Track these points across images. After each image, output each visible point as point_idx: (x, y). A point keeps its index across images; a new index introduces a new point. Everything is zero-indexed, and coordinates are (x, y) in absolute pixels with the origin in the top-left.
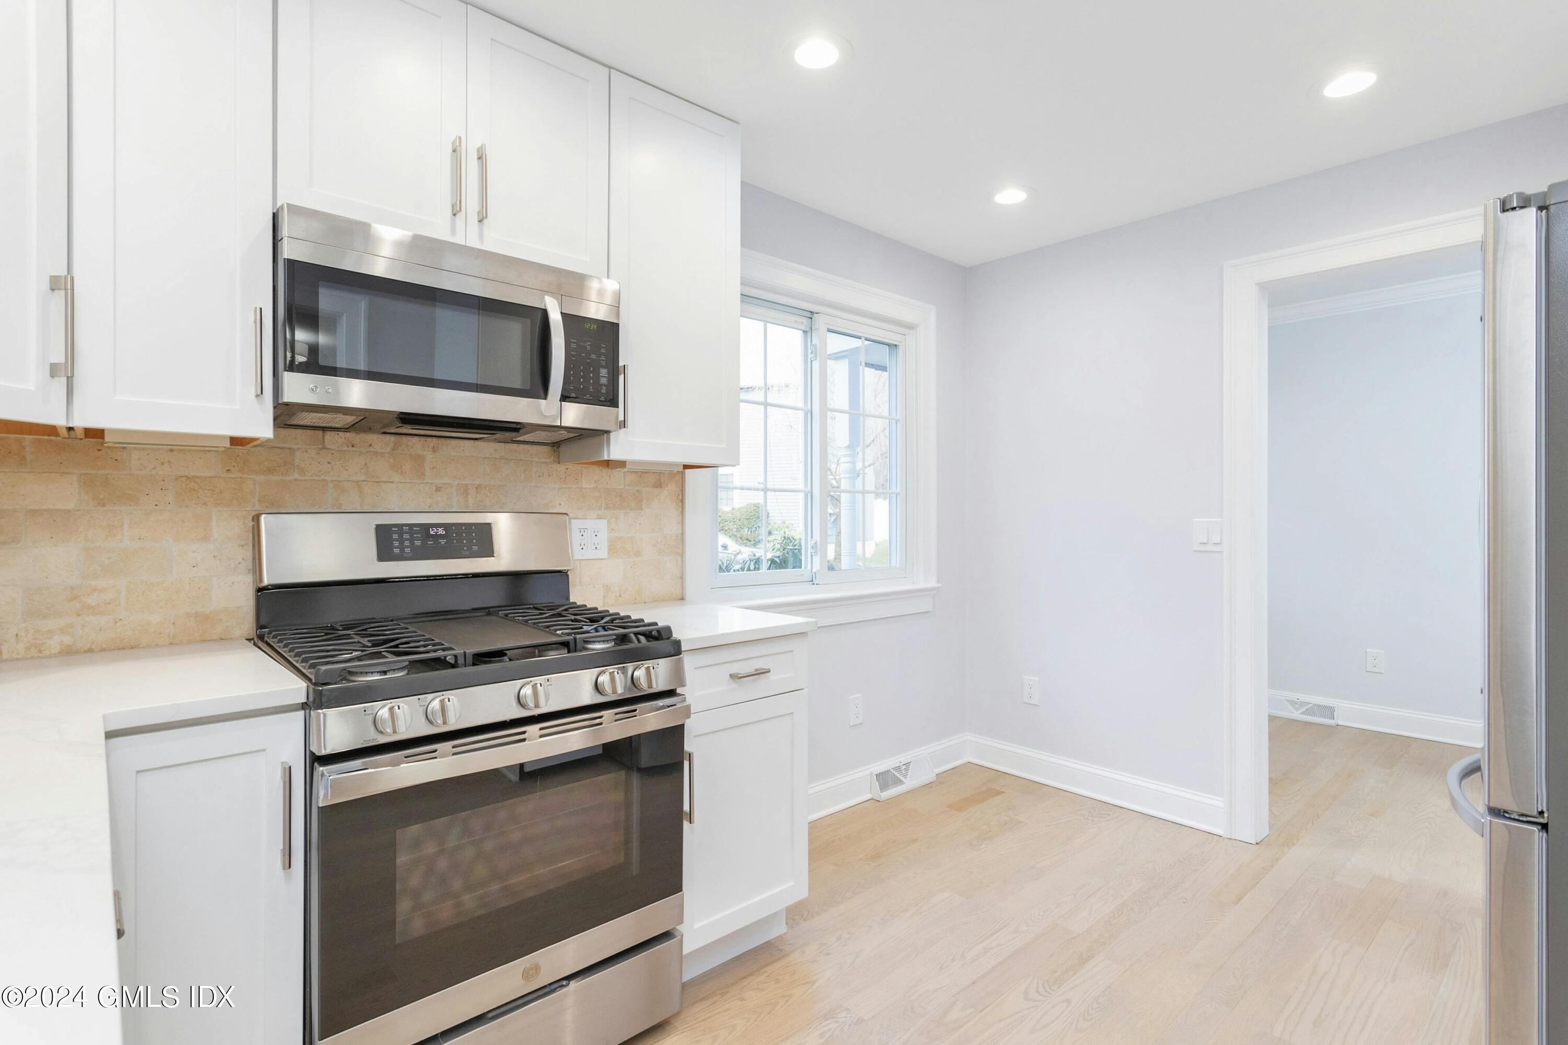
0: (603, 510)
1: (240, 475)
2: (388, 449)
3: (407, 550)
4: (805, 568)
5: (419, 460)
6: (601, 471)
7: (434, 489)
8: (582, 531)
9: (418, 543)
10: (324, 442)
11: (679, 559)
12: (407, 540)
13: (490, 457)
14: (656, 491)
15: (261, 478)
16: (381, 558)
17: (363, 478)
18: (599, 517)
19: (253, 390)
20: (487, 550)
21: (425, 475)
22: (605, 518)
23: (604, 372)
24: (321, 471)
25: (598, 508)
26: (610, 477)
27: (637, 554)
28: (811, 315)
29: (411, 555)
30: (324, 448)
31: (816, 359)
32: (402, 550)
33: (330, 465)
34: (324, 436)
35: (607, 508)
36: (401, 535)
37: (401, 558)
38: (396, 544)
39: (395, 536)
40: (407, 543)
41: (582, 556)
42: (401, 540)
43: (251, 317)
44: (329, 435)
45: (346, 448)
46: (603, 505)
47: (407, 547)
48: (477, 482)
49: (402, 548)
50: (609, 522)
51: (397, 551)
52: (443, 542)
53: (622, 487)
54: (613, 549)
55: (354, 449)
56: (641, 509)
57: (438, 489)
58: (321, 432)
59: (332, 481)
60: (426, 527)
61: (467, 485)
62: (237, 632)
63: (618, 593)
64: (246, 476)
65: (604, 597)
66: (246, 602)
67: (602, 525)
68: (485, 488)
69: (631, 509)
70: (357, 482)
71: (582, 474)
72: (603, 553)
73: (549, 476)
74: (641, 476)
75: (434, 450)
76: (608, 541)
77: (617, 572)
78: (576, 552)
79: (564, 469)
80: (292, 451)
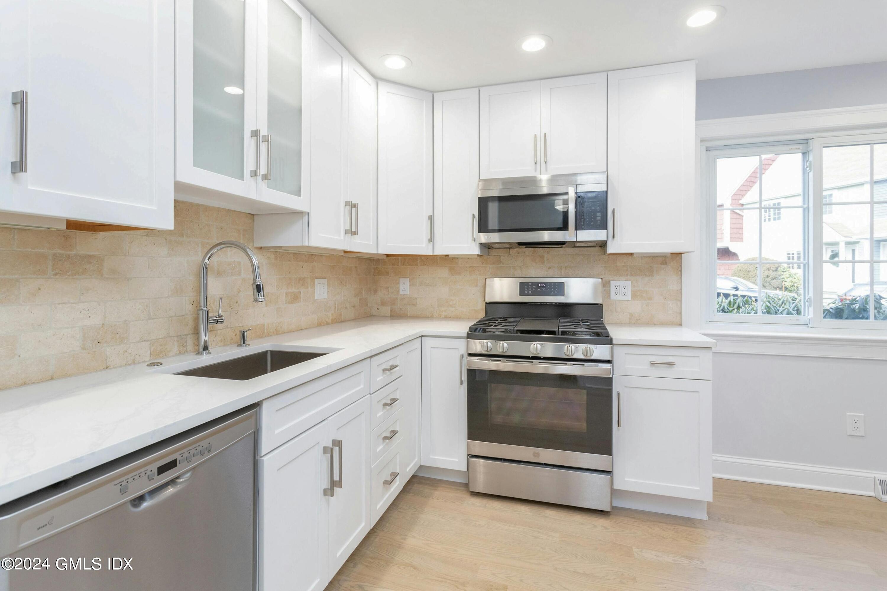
0: (629, 276)
1: (485, 265)
2: (531, 254)
3: (530, 292)
4: (803, 315)
5: (542, 257)
6: (628, 257)
7: (548, 268)
8: (617, 287)
9: (534, 289)
10: (509, 253)
11: (679, 303)
12: (530, 288)
13: (571, 254)
14: (663, 266)
15: (491, 266)
16: (521, 295)
17: (522, 265)
18: (627, 280)
19: (472, 240)
20: (560, 293)
21: (544, 263)
22: (630, 280)
23: (599, 214)
24: (508, 263)
25: (626, 275)
26: (633, 260)
27: (650, 299)
28: (806, 142)
29: (531, 294)
30: (510, 254)
31: (811, 171)
32: (528, 292)
33: (511, 261)
34: (509, 250)
35: (631, 275)
36: (528, 287)
37: (528, 295)
38: (526, 289)
39: (526, 287)
40: (530, 289)
41: (617, 298)
42: (528, 288)
43: (471, 216)
45: (516, 254)
46: (629, 274)
47: (530, 291)
48: (566, 265)
49: (528, 291)
50: (633, 283)
51: (526, 292)
52: (544, 289)
53: (641, 265)
54: (634, 296)
55: (519, 254)
56: (653, 276)
57: (549, 268)
58: (508, 249)
59: (512, 266)
60: (538, 283)
61: (561, 266)
63: (638, 318)
64: (487, 265)
65: (630, 319)
66: (484, 308)
67: (629, 283)
68: (569, 267)
69: (646, 276)
70: (520, 266)
71: (617, 259)
72: (629, 297)
73: (599, 261)
74: (652, 259)
75: (548, 253)
76: (632, 291)
77: (636, 307)
78: (613, 296)
79: (607, 257)
80: (500, 256)
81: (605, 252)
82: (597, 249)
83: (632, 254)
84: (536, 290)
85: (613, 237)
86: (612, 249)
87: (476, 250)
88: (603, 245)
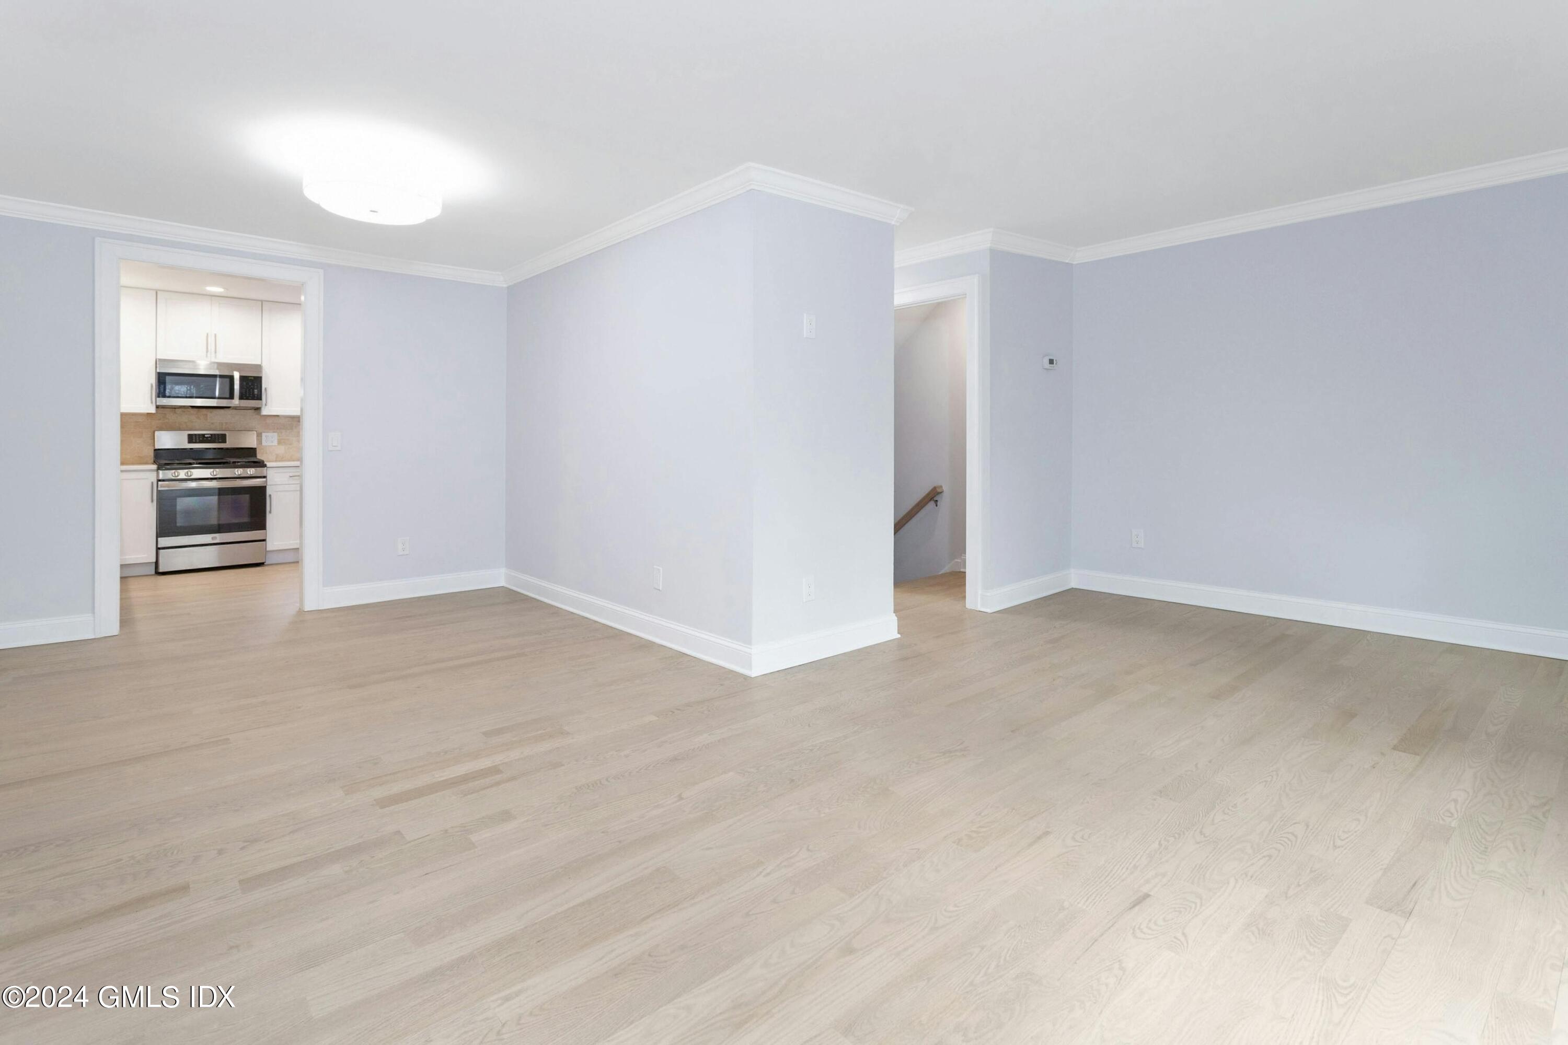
0: (276, 430)
3: (198, 441)
8: (267, 437)
9: (201, 439)
10: (172, 415)
16: (189, 444)
17: (187, 421)
18: (274, 432)
19: (150, 402)
20: (224, 441)
21: (207, 420)
22: (277, 432)
23: (256, 390)
24: (174, 420)
25: (274, 430)
27: (290, 444)
30: (175, 413)
33: (177, 418)
34: (175, 410)
35: (278, 429)
37: (196, 442)
40: (198, 439)
41: (267, 444)
42: (196, 438)
43: (150, 386)
44: (177, 410)
45: (182, 413)
48: (227, 422)
49: (196, 440)
50: (278, 434)
51: (194, 441)
52: (210, 439)
53: (284, 422)
54: (279, 442)
55: (185, 413)
56: (292, 429)
59: (178, 422)
60: (204, 435)
61: (223, 423)
62: (150, 462)
63: (282, 457)
65: (276, 458)
66: (152, 454)
67: (276, 434)
68: (230, 424)
69: (283, 430)
70: (185, 422)
72: (275, 443)
73: (256, 420)
75: (211, 412)
76: (278, 439)
77: (281, 450)
78: (264, 443)
79: (259, 417)
80: (165, 414)
81: (259, 414)
82: (253, 411)
83: (278, 416)
84: (203, 439)
85: (266, 405)
86: (265, 412)
87: (153, 410)
88: (258, 409)
